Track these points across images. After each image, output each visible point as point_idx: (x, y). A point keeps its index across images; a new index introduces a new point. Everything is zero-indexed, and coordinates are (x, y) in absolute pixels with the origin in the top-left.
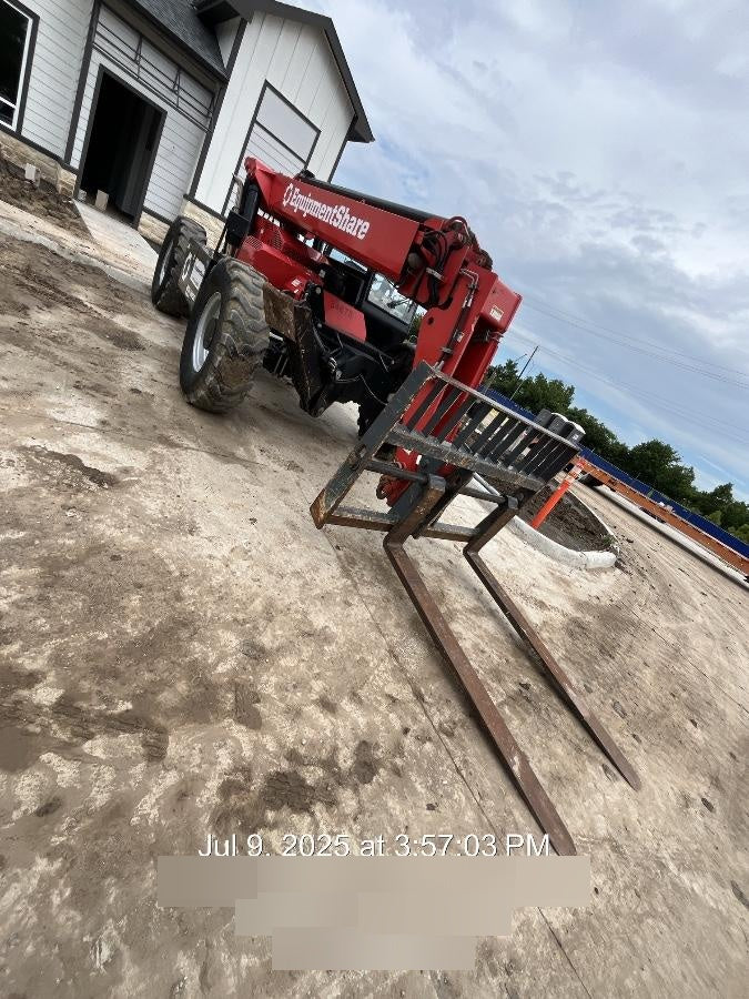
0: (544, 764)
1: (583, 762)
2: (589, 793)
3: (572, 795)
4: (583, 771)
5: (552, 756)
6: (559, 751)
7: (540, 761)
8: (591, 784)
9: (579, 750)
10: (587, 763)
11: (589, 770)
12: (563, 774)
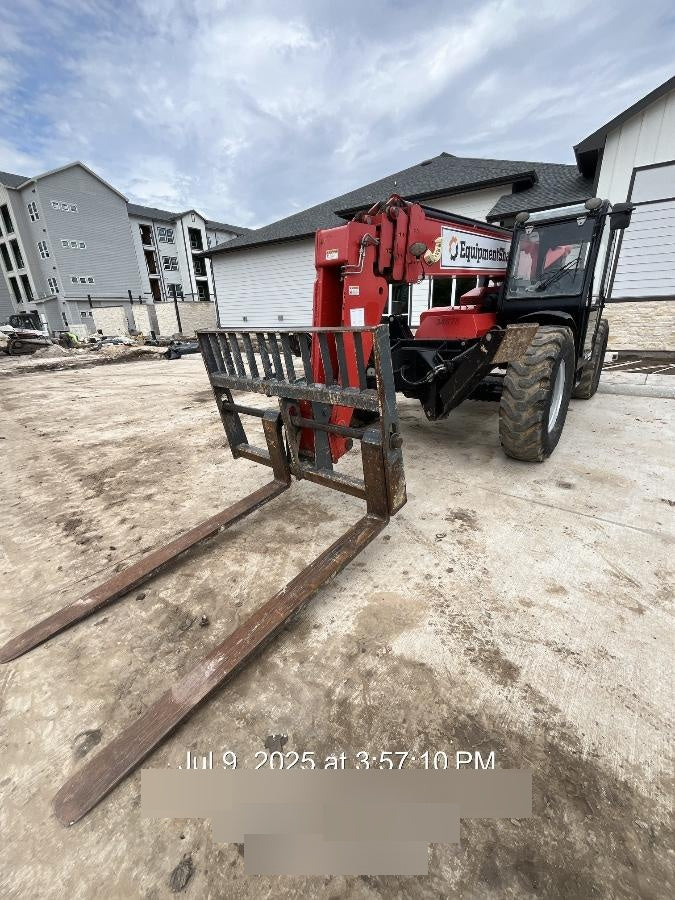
0: (96, 642)
1: (102, 695)
2: (59, 695)
3: (59, 670)
4: (89, 693)
5: (107, 651)
6: (115, 662)
7: (98, 636)
8: (70, 701)
9: (122, 691)
10: (101, 702)
11: (90, 703)
12: (83, 662)
